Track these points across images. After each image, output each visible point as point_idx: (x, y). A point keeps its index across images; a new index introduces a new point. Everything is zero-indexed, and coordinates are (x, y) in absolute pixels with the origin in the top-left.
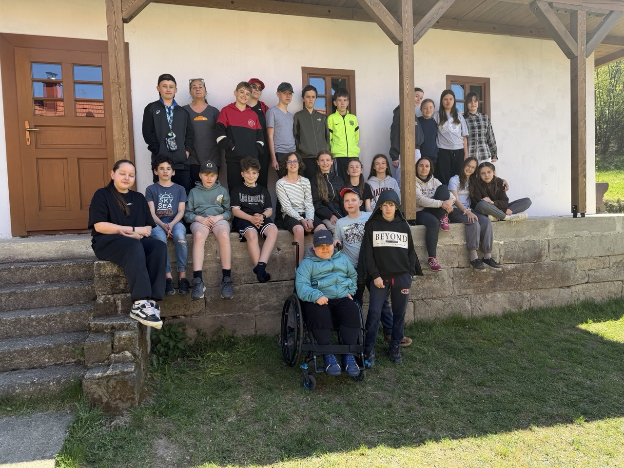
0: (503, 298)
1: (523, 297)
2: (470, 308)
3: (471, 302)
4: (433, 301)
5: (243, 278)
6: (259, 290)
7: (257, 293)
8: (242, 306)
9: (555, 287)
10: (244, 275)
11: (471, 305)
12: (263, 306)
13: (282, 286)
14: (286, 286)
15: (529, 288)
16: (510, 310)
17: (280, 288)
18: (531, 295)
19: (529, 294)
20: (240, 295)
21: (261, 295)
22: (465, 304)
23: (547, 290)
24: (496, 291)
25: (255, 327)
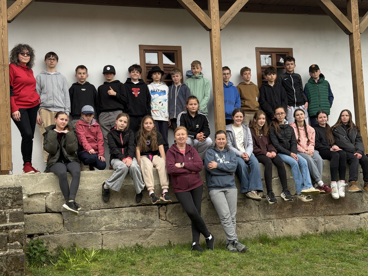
0: (301, 223)
1: (318, 222)
2: (273, 230)
3: (274, 225)
4: (243, 224)
5: (93, 205)
6: (105, 214)
7: (103, 217)
8: (92, 226)
9: (346, 214)
10: (93, 203)
11: (274, 228)
12: (108, 227)
13: (123, 212)
14: (125, 211)
15: (322, 215)
16: (308, 232)
17: (121, 213)
18: (325, 220)
19: (323, 219)
20: (91, 218)
21: (106, 218)
22: (269, 227)
23: (338, 216)
24: (294, 217)
25: (102, 243)
